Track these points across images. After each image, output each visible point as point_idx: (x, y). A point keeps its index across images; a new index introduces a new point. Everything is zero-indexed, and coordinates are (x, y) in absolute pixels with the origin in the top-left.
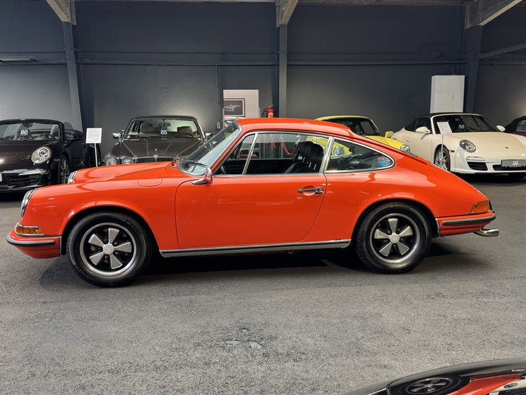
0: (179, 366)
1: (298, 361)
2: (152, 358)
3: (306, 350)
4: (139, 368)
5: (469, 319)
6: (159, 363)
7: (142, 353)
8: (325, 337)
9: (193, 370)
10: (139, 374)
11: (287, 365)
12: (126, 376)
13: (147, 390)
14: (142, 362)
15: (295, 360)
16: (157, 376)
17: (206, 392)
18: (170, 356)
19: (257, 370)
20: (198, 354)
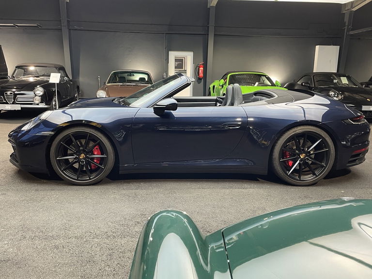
0: (123, 236)
6: (110, 234)
7: (99, 226)
10: (96, 240)
12: (86, 241)
13: (100, 251)
14: (98, 232)
16: (108, 242)
18: (118, 229)
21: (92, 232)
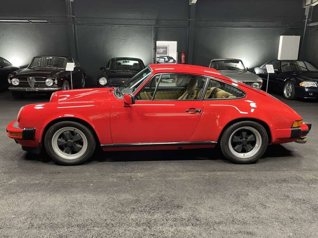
2: (105, 217)
7: (99, 213)
8: (212, 208)
10: (96, 229)
14: (98, 220)
18: (116, 216)
20: (133, 216)
21: (93, 219)
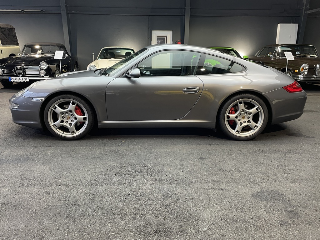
0: (104, 184)
1: (172, 184)
2: (90, 179)
3: (178, 179)
4: (82, 184)
5: (278, 166)
6: (93, 182)
9: (112, 186)
11: (165, 186)
12: (73, 188)
13: (84, 196)
15: (171, 184)
16: (91, 188)
17: (117, 198)
18: (100, 178)
19: (147, 188)
20: (116, 178)
